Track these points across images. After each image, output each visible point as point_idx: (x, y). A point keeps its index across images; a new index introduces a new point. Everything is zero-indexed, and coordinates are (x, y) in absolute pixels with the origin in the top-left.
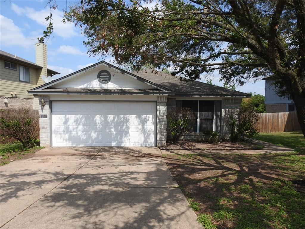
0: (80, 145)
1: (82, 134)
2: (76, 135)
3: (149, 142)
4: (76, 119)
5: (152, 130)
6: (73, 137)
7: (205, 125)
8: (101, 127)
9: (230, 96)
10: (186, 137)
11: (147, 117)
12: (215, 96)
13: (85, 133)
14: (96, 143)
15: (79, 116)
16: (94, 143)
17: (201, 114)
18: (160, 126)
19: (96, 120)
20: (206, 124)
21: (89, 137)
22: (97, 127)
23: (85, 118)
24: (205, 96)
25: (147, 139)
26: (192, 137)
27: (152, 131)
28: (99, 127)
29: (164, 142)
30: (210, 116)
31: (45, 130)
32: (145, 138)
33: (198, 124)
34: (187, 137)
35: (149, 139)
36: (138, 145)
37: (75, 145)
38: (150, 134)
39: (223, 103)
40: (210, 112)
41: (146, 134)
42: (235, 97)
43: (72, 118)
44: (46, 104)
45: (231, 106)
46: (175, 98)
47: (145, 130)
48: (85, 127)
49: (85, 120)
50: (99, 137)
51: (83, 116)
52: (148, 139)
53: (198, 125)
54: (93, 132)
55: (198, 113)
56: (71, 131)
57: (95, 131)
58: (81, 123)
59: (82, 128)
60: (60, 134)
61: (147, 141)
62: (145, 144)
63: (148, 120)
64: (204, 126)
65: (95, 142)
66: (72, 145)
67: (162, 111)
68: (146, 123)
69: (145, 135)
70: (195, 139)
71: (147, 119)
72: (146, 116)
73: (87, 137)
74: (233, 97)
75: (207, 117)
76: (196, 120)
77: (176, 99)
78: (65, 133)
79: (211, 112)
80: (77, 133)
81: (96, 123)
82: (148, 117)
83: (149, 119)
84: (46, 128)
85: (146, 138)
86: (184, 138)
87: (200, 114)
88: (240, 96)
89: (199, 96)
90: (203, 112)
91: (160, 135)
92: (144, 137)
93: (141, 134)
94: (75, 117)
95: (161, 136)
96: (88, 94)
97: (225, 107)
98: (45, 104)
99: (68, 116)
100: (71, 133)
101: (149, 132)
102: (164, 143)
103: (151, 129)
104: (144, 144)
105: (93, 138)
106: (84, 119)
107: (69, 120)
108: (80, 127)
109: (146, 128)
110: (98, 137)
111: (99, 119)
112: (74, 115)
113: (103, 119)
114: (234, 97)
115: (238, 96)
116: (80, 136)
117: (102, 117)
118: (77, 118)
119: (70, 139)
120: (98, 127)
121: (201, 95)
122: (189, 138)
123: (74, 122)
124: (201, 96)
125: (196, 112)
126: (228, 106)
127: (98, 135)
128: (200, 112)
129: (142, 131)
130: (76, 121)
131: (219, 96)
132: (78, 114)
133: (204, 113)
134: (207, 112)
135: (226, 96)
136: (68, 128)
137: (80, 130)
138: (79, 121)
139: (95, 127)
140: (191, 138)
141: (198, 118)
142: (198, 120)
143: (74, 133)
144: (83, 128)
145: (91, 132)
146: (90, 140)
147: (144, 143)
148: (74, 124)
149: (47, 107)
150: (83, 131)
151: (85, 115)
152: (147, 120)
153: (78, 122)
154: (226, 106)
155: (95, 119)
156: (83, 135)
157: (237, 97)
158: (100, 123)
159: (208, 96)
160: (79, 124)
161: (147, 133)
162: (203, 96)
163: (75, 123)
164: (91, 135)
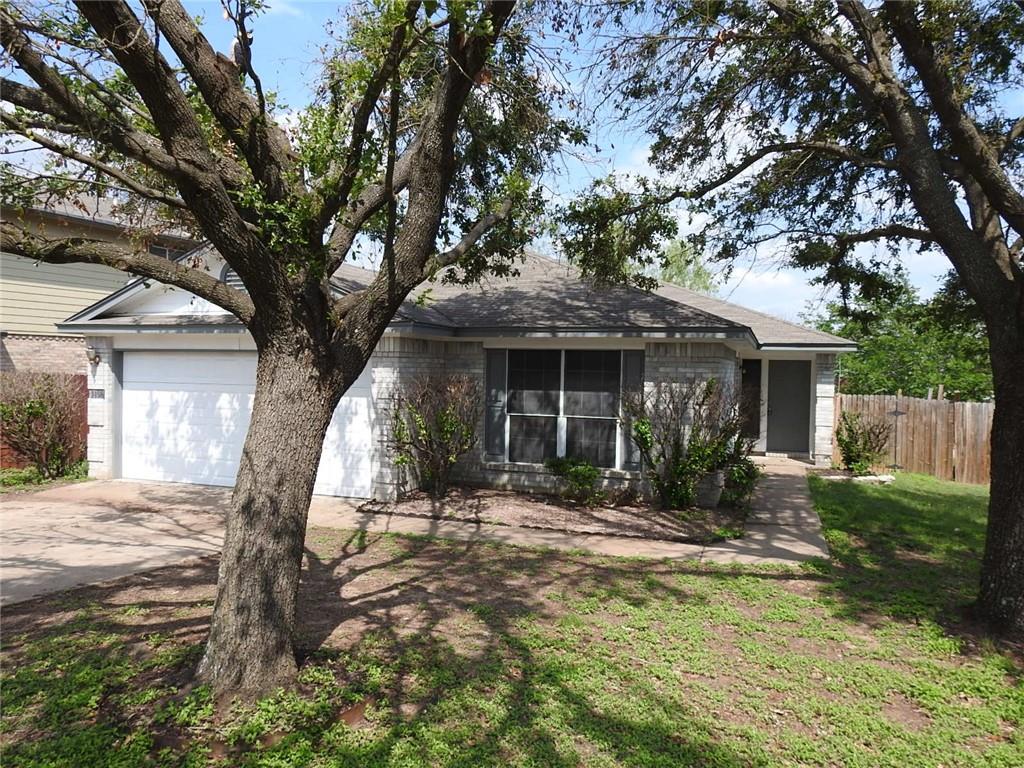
0: (181, 479)
1: (188, 448)
2: (172, 451)
3: (358, 483)
4: (173, 404)
5: (365, 445)
6: (167, 455)
7: (587, 441)
8: (232, 428)
9: (662, 335)
10: (515, 476)
11: (353, 403)
12: (604, 335)
13: (193, 444)
14: (220, 478)
15: (181, 396)
16: (215, 478)
17: (572, 400)
18: (379, 433)
19: (220, 408)
20: (591, 437)
21: (204, 458)
22: (221, 430)
23: (195, 403)
24: (569, 335)
25: (351, 473)
26: (538, 479)
27: (366, 449)
28: (227, 431)
29: (390, 489)
30: (604, 406)
31: (99, 432)
32: (346, 473)
33: (562, 435)
34: (520, 480)
35: (358, 473)
36: (328, 490)
37: (170, 480)
38: (359, 460)
39: (647, 359)
40: (604, 391)
41: (350, 459)
42: (683, 336)
43: (165, 398)
44: (103, 360)
45: (681, 370)
46: (482, 343)
47: (346, 444)
48: (195, 428)
49: (194, 407)
50: (227, 460)
51: (189, 396)
52: (354, 476)
53: (560, 437)
54: (214, 442)
55: (562, 393)
56: (162, 439)
57: (219, 442)
58: (185, 418)
59: (188, 432)
60: (140, 445)
61: (353, 482)
62: (345, 488)
63: (356, 413)
64: (584, 441)
65: (216, 473)
66: (165, 477)
67: (384, 385)
68: (351, 422)
69: (346, 460)
70: (548, 486)
71: (354, 410)
72: (351, 401)
73: (198, 458)
74: (673, 336)
75: (593, 410)
76: (556, 419)
77: (485, 346)
78: (150, 441)
79: (606, 394)
80: (176, 445)
81: (219, 418)
82: (356, 403)
83: (359, 412)
84: (102, 426)
85: (349, 471)
86: (510, 480)
87: (568, 399)
88: (701, 335)
89: (548, 335)
90: (580, 390)
91: (379, 464)
92: (345, 468)
93: (335, 456)
94: (172, 397)
95: (382, 467)
96: (184, 331)
97: (657, 375)
98: (100, 360)
99: (157, 394)
100: (162, 445)
101: (357, 453)
102: (391, 493)
103: (363, 445)
104: (342, 491)
105: (213, 462)
106: (192, 405)
107: (158, 406)
108: (185, 428)
109: (350, 440)
110: (224, 458)
111: (228, 406)
112: (170, 393)
113: (236, 405)
114: (678, 335)
115: (695, 334)
116: (183, 455)
117: (235, 400)
118: (177, 402)
119: (161, 460)
120: (224, 428)
121: (553, 330)
122: (526, 483)
123: (171, 411)
124: (555, 336)
125: (553, 393)
126: (668, 370)
127: (224, 452)
128: (570, 393)
129: (338, 447)
130: (174, 410)
131: (620, 335)
132: (178, 391)
133: (582, 395)
134: (593, 393)
135: (645, 334)
136: (155, 430)
137: (182, 437)
138: (182, 408)
139: (217, 428)
140: (534, 481)
141: (562, 413)
142: (562, 420)
143: (169, 444)
144: (190, 432)
145: (209, 444)
146: (206, 468)
147: (342, 486)
148: (170, 418)
149: (104, 368)
150: (190, 440)
151: (195, 393)
152: (352, 413)
153: (179, 415)
154: (662, 370)
155: (218, 405)
156: (190, 450)
157: (688, 335)
158: (231, 419)
159: (580, 335)
160: (181, 420)
161: (353, 455)
162: (561, 335)
163: (172, 415)
164: (207, 452)
